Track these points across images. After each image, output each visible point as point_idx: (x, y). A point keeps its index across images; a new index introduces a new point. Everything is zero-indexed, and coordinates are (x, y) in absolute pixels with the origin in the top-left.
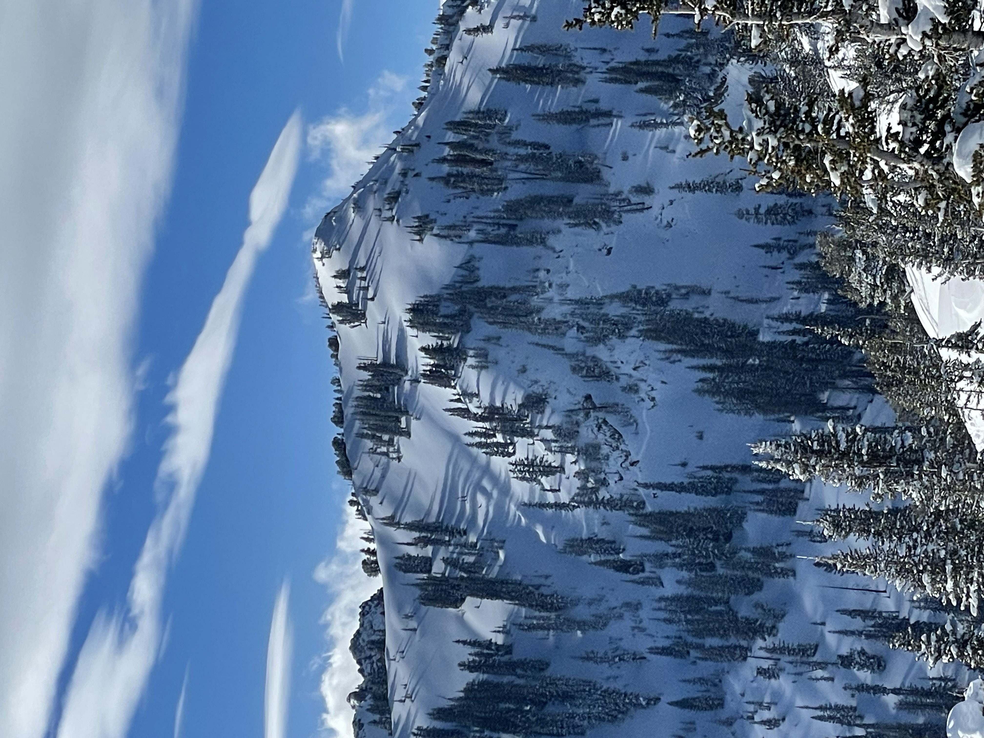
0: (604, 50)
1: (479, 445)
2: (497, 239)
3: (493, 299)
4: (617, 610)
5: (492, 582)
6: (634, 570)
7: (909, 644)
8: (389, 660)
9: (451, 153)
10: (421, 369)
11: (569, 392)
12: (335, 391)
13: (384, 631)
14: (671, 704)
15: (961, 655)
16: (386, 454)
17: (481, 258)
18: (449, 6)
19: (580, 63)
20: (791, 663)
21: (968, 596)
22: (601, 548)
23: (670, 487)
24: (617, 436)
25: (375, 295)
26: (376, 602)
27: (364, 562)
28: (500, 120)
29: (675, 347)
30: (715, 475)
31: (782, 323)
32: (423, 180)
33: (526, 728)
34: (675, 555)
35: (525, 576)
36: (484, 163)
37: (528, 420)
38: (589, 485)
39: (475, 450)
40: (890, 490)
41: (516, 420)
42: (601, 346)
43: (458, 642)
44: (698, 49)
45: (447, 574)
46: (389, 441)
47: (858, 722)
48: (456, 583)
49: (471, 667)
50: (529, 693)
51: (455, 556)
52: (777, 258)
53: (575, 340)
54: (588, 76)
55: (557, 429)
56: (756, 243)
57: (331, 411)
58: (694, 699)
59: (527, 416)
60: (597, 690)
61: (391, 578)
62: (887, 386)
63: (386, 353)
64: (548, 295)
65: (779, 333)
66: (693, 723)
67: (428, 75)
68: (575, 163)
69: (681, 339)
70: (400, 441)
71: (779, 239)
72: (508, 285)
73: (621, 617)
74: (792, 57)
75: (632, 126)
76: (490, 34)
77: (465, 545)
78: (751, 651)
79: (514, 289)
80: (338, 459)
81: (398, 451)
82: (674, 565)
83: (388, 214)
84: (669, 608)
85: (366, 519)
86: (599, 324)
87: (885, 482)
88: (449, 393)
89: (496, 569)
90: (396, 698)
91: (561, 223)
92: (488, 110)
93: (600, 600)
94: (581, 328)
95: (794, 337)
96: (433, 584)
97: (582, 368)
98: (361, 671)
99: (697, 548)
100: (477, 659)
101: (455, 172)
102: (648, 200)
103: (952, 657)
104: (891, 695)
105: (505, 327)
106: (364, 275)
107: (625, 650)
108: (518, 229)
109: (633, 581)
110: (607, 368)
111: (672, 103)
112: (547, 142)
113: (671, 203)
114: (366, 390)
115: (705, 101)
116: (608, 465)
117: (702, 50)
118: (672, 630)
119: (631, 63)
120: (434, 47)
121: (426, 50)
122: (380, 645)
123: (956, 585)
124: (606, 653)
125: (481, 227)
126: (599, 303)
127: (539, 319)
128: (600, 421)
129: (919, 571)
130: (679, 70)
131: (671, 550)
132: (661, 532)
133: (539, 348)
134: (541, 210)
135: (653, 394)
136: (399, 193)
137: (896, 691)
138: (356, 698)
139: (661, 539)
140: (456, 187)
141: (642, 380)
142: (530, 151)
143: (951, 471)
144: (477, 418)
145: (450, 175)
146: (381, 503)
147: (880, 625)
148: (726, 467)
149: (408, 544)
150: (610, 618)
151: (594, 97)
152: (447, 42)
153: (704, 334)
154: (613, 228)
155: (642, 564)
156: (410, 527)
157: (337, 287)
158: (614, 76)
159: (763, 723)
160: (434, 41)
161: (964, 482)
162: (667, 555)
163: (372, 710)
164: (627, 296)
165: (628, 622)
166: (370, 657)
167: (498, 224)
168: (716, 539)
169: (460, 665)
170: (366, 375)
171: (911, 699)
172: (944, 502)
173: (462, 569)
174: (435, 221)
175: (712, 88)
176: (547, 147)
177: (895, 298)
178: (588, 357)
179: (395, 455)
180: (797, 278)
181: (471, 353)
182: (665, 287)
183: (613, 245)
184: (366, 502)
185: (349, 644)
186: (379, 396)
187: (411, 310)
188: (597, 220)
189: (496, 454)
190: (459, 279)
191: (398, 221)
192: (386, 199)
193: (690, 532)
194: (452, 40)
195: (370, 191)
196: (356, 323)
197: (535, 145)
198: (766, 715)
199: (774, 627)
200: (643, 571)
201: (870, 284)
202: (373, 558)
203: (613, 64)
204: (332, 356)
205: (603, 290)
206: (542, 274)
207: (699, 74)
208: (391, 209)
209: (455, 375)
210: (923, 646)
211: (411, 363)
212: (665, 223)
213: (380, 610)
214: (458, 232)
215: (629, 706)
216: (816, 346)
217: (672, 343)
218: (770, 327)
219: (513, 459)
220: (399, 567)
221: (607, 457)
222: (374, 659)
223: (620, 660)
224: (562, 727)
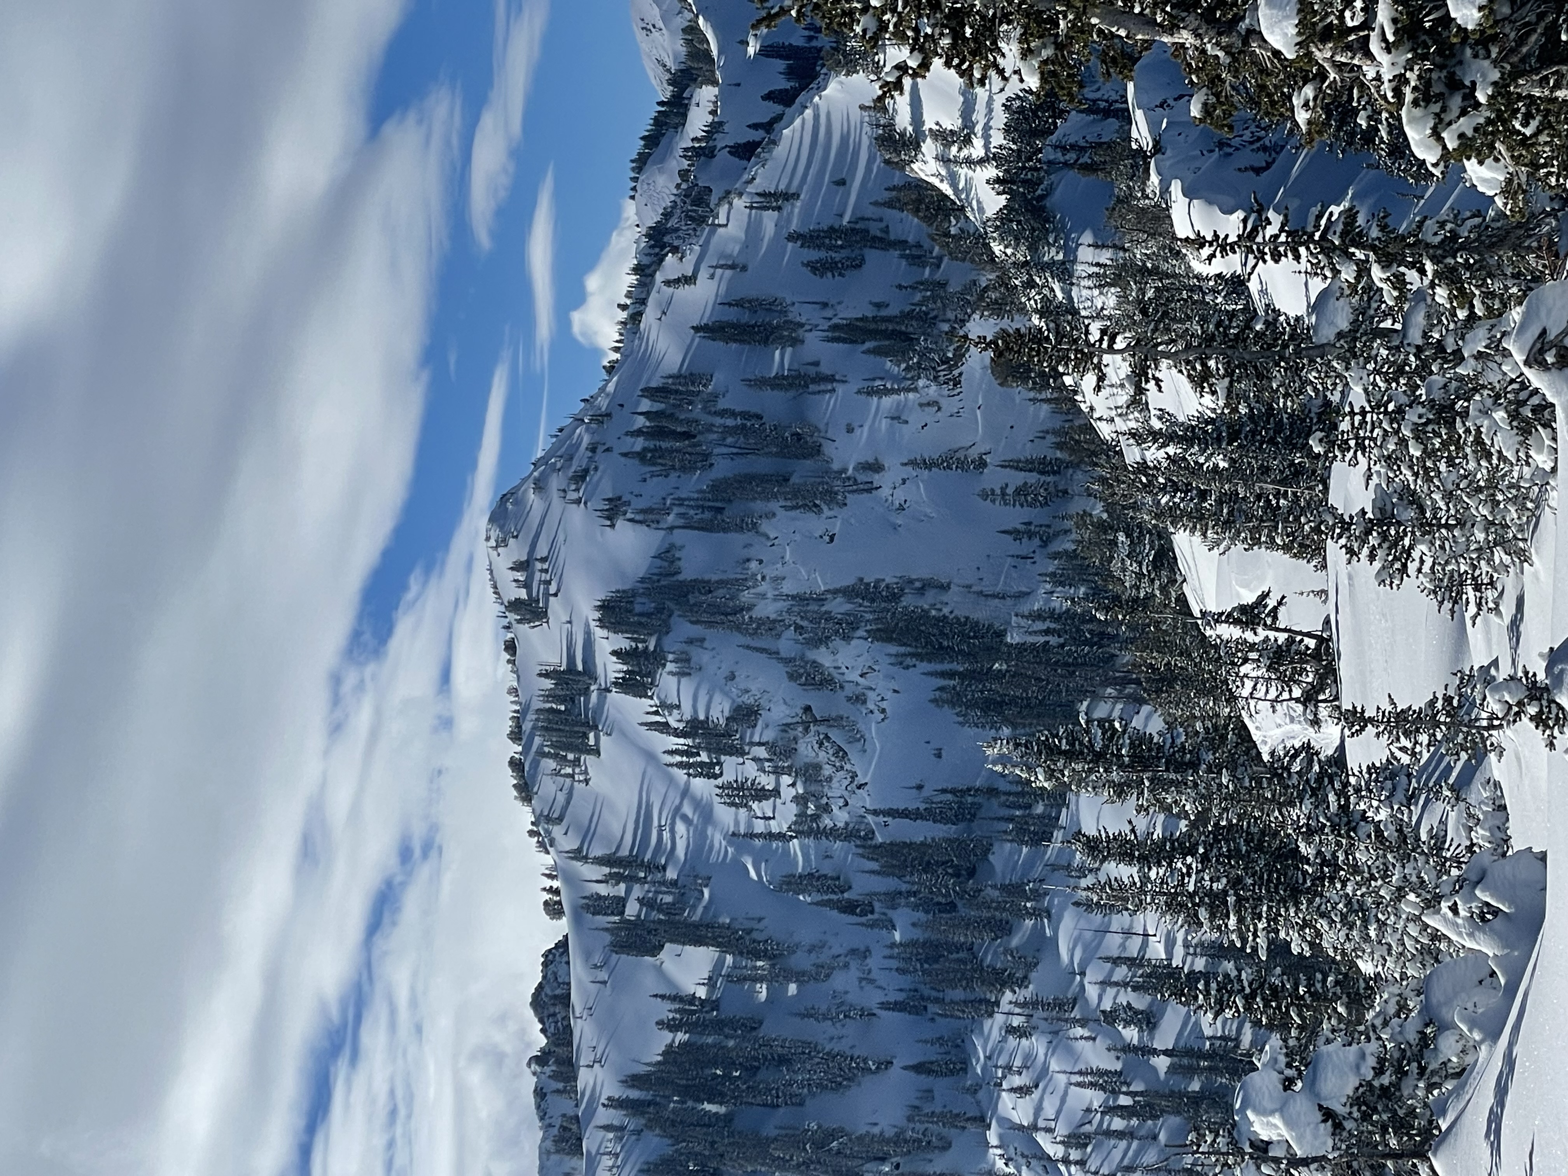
0: (825, 305)
1: (680, 765)
2: (702, 525)
3: (697, 594)
4: (842, 958)
5: (697, 926)
6: (861, 911)
7: (1183, 995)
8: (575, 1018)
9: (648, 424)
10: (612, 676)
11: (785, 703)
12: (512, 702)
13: (569, 984)
14: (905, 1068)
15: (1248, 1008)
16: (572, 776)
17: (683, 547)
18: (646, 255)
19: (798, 319)
20: (1046, 1019)
21: (1255, 935)
22: (823, 885)
23: (904, 814)
24: (841, 754)
25: (558, 590)
26: (561, 950)
27: (546, 903)
28: (704, 386)
29: (909, 649)
30: (956, 799)
31: (1034, 621)
32: (615, 454)
33: (736, 1098)
34: (910, 893)
35: (732, 920)
36: (687, 435)
37: (738, 736)
38: (809, 812)
39: (675, 770)
40: (1158, 800)
41: (723, 735)
42: (823, 649)
43: (656, 996)
44: (935, 303)
45: (642, 917)
46: (574, 761)
47: (1124, 1089)
48: (652, 926)
49: (672, 1026)
50: (738, 1056)
51: (650, 895)
52: (1026, 546)
53: (792, 642)
54: (807, 335)
55: (770, 746)
56: (1002, 528)
57: (507, 725)
58: (932, 1063)
59: (737, 731)
60: (819, 1052)
61: (577, 921)
62: (1156, 692)
63: (571, 658)
64: (759, 590)
65: (1030, 633)
66: (930, 1091)
67: (621, 334)
68: (792, 435)
69: (916, 640)
70: (589, 760)
71: (1030, 523)
72: (715, 578)
73: (846, 966)
74: (1042, 307)
75: (859, 392)
76: (693, 286)
77: (663, 883)
78: (998, 1006)
79: (722, 583)
80: (515, 782)
81: (586, 772)
82: (907, 905)
83: (574, 496)
84: (902, 955)
85: (548, 853)
86: (820, 623)
87: (1151, 791)
88: (645, 704)
89: (700, 910)
90: (582, 1062)
91: (774, 506)
92: (691, 374)
93: (822, 947)
94: (799, 628)
95: (1047, 638)
96: (627, 929)
97: (801, 676)
98: (543, 1031)
99: (934, 885)
100: (678, 1016)
101: (652, 446)
102: (877, 478)
103: (1238, 1011)
104: (1162, 1057)
105: (711, 627)
106: (545, 566)
107: (851, 1006)
108: (726, 513)
109: (862, 924)
110: (829, 675)
111: (903, 366)
112: (759, 412)
113: (904, 481)
114: (548, 702)
115: (943, 363)
116: (830, 787)
117: (939, 304)
118: (905, 981)
119: (857, 319)
120: (628, 302)
121: (619, 306)
122: (565, 1000)
123: (1241, 920)
124: (829, 1010)
125: (682, 510)
126: (821, 600)
127: (751, 617)
128: (822, 737)
129: (1194, 905)
130: (912, 327)
131: (904, 887)
132: (893, 866)
133: (749, 652)
134: (752, 490)
135: (884, 705)
136: (586, 471)
137: (1166, 1053)
138: (537, 1063)
139: (894, 875)
140: (654, 464)
141: (871, 689)
142: (739, 421)
143: (1234, 776)
144: (677, 733)
145: (645, 450)
146: (566, 834)
147: (1149, 976)
148: (969, 790)
149: (598, 882)
150: (834, 968)
151: (815, 359)
152: (643, 296)
153: (942, 634)
154: (836, 511)
155: (870, 904)
156: (600, 861)
157: (515, 581)
158: (837, 334)
159: (1012, 1090)
160: (629, 295)
161: (1250, 790)
162: (900, 893)
163: (554, 1076)
164: (853, 591)
165: (854, 972)
166: (554, 1015)
167: (703, 507)
168: (957, 875)
169: (657, 1023)
170: (548, 684)
171: (1185, 1061)
172: (1225, 816)
173: (660, 910)
174: (628, 503)
175: (951, 348)
176: (759, 417)
177: (1163, 589)
178: (807, 663)
179: (582, 778)
180: (1051, 569)
181: (671, 657)
182: (896, 580)
183: (836, 531)
184: (548, 832)
185: (530, 1000)
186: (563, 708)
187: (599, 608)
188: (818, 502)
189: (700, 775)
190: (656, 571)
191: (585, 503)
192: (571, 479)
193: (927, 867)
194: (649, 294)
195: (554, 469)
196: (537, 623)
197: (746, 415)
198: (1017, 1081)
199: (1026, 977)
200: (872, 912)
201: (1135, 573)
202: (557, 899)
203: (835, 321)
204: (509, 661)
205: (825, 584)
206: (754, 565)
207: (935, 332)
208: (577, 490)
209: (651, 684)
210: (1201, 997)
211: (600, 671)
212: (897, 503)
213: (565, 959)
214: (657, 517)
215: (856, 1072)
216: (1073, 648)
217: (905, 645)
218: (1019, 627)
219: (719, 781)
220: (587, 907)
221: (830, 779)
222: (559, 1017)
223: (845, 1016)
224: (778, 1097)
